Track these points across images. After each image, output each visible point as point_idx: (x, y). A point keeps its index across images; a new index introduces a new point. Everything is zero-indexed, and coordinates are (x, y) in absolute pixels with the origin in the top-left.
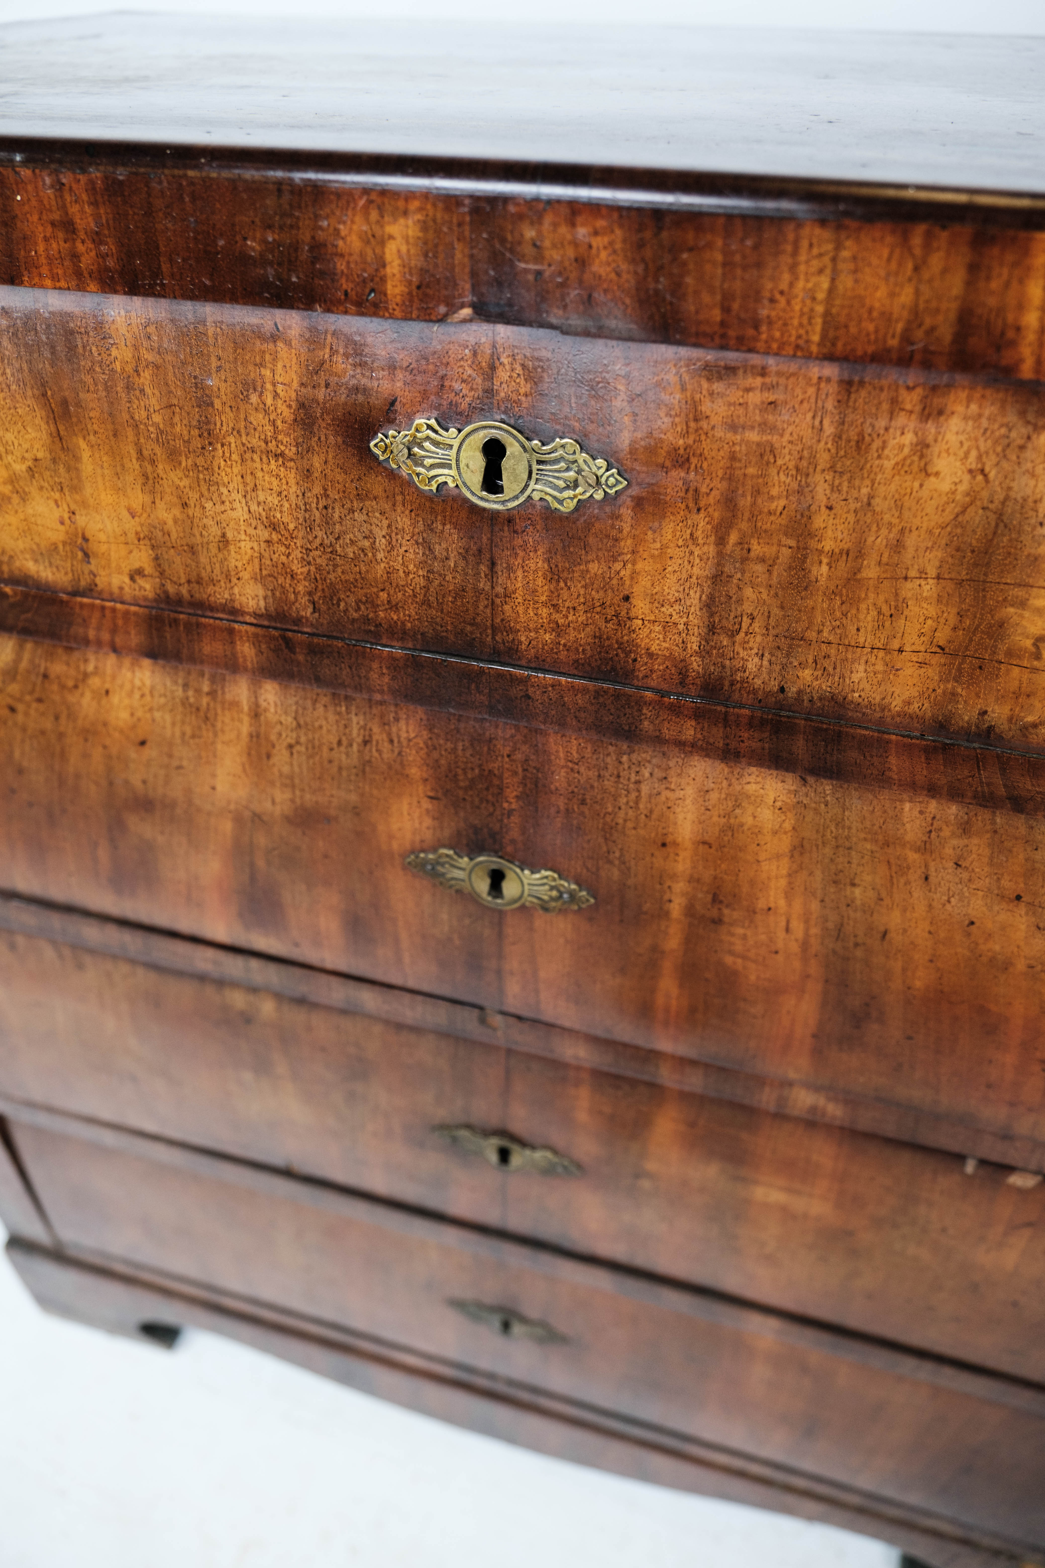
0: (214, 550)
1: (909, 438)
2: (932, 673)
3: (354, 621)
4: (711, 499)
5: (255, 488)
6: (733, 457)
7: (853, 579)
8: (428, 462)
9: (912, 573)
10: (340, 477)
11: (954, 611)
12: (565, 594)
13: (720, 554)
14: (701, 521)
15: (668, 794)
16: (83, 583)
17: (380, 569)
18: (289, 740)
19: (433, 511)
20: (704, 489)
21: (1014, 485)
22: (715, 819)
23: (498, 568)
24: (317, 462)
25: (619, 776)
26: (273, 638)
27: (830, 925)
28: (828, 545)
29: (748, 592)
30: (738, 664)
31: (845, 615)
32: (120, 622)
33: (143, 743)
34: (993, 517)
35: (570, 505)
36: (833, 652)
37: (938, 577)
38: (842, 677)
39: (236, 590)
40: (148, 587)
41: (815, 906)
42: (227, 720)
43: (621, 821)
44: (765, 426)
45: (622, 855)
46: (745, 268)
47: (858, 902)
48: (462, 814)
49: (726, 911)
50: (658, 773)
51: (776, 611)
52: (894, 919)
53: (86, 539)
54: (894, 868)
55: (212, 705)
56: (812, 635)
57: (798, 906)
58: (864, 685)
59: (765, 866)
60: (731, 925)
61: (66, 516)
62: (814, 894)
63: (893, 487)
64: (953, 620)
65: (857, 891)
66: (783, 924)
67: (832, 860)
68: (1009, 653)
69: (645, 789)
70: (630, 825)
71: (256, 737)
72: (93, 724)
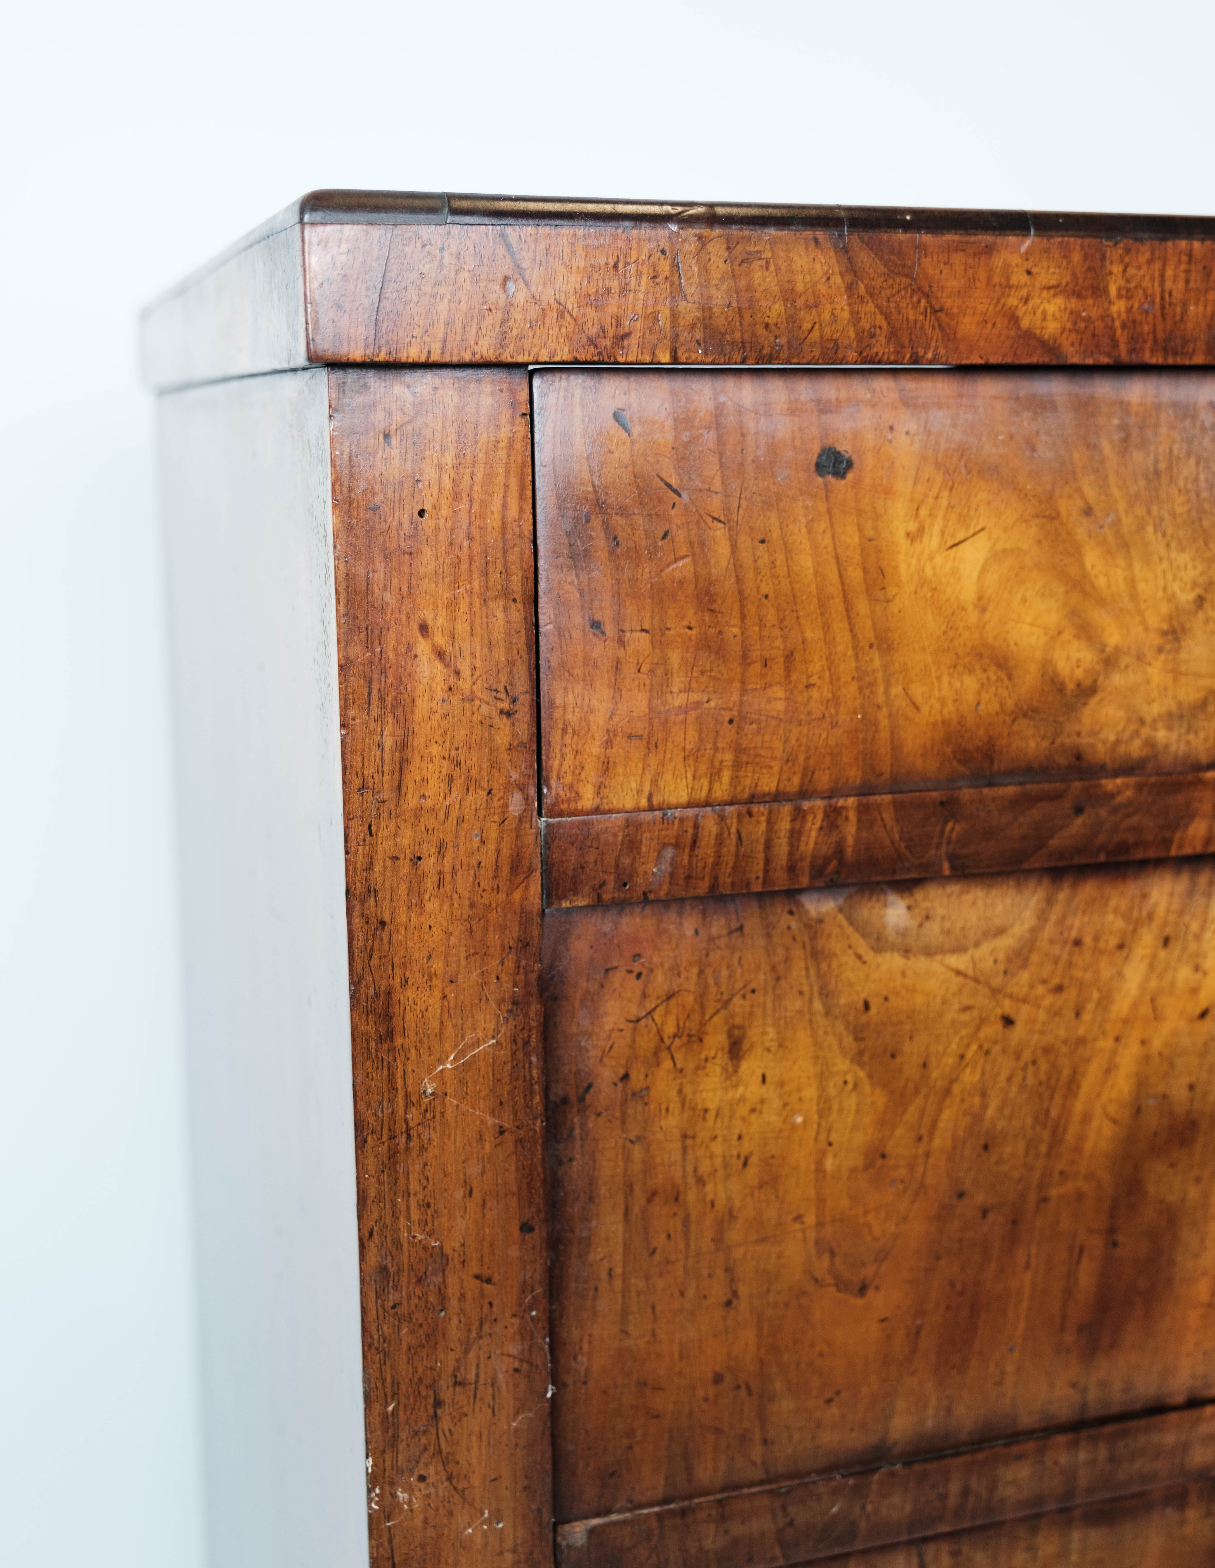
72: (1135, 1006)
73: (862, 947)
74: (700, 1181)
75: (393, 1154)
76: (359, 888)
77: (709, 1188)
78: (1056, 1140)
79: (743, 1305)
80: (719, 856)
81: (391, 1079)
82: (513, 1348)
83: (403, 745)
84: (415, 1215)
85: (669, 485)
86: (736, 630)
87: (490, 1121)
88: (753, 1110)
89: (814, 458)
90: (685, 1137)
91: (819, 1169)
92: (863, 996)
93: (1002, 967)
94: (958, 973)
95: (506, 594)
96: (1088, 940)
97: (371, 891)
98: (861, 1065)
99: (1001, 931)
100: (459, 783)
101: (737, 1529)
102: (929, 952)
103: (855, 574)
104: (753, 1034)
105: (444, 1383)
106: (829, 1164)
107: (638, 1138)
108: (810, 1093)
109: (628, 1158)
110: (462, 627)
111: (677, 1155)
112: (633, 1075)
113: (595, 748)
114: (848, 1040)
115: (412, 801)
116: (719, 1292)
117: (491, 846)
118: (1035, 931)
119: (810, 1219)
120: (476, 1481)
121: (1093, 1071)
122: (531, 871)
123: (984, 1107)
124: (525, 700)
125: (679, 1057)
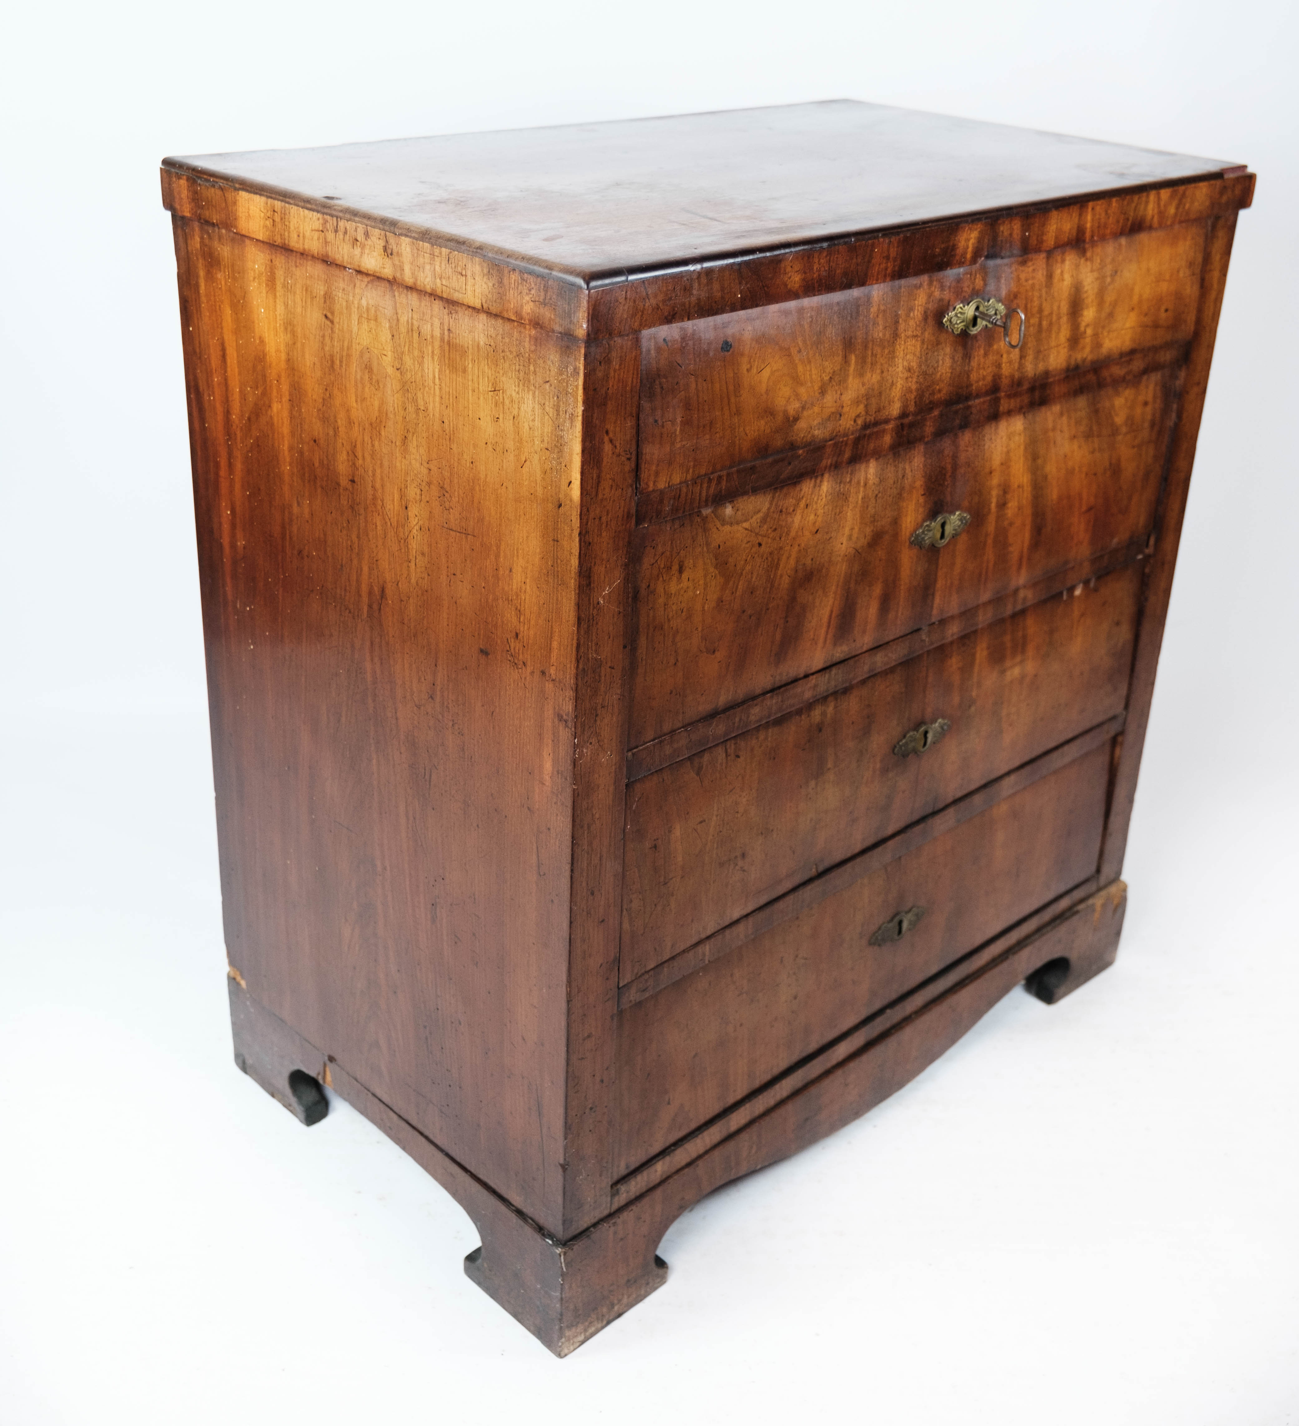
22: (1005, 450)
27: (1034, 482)
33: (817, 532)
41: (1030, 475)
45: (980, 486)
48: (932, 498)
49: (1007, 497)
50: (989, 437)
57: (1025, 480)
59: (1017, 464)
60: (1008, 502)
72: (797, 532)
73: (719, 525)
74: (669, 620)
75: (589, 626)
76: (584, 532)
78: (772, 586)
79: (679, 664)
80: (686, 500)
81: (589, 599)
82: (619, 692)
83: (599, 477)
84: (594, 648)
85: (678, 364)
86: (696, 416)
87: (616, 610)
88: (685, 592)
89: (720, 346)
90: (665, 605)
91: (704, 610)
92: (718, 543)
93: (759, 524)
94: (746, 529)
95: (631, 415)
96: (784, 510)
97: (587, 532)
98: (717, 569)
99: (759, 511)
100: (614, 488)
101: (675, 746)
102: (738, 523)
103: (731, 388)
104: (686, 564)
105: (599, 707)
106: (706, 607)
107: (652, 608)
108: (702, 582)
109: (648, 616)
110: (618, 429)
111: (662, 612)
112: (651, 585)
113: (654, 468)
114: (714, 560)
115: (600, 496)
116: (672, 661)
117: (622, 509)
118: (769, 509)
119: (700, 629)
120: (606, 741)
121: (784, 558)
122: (633, 515)
123: (752, 578)
124: (634, 453)
125: (664, 576)
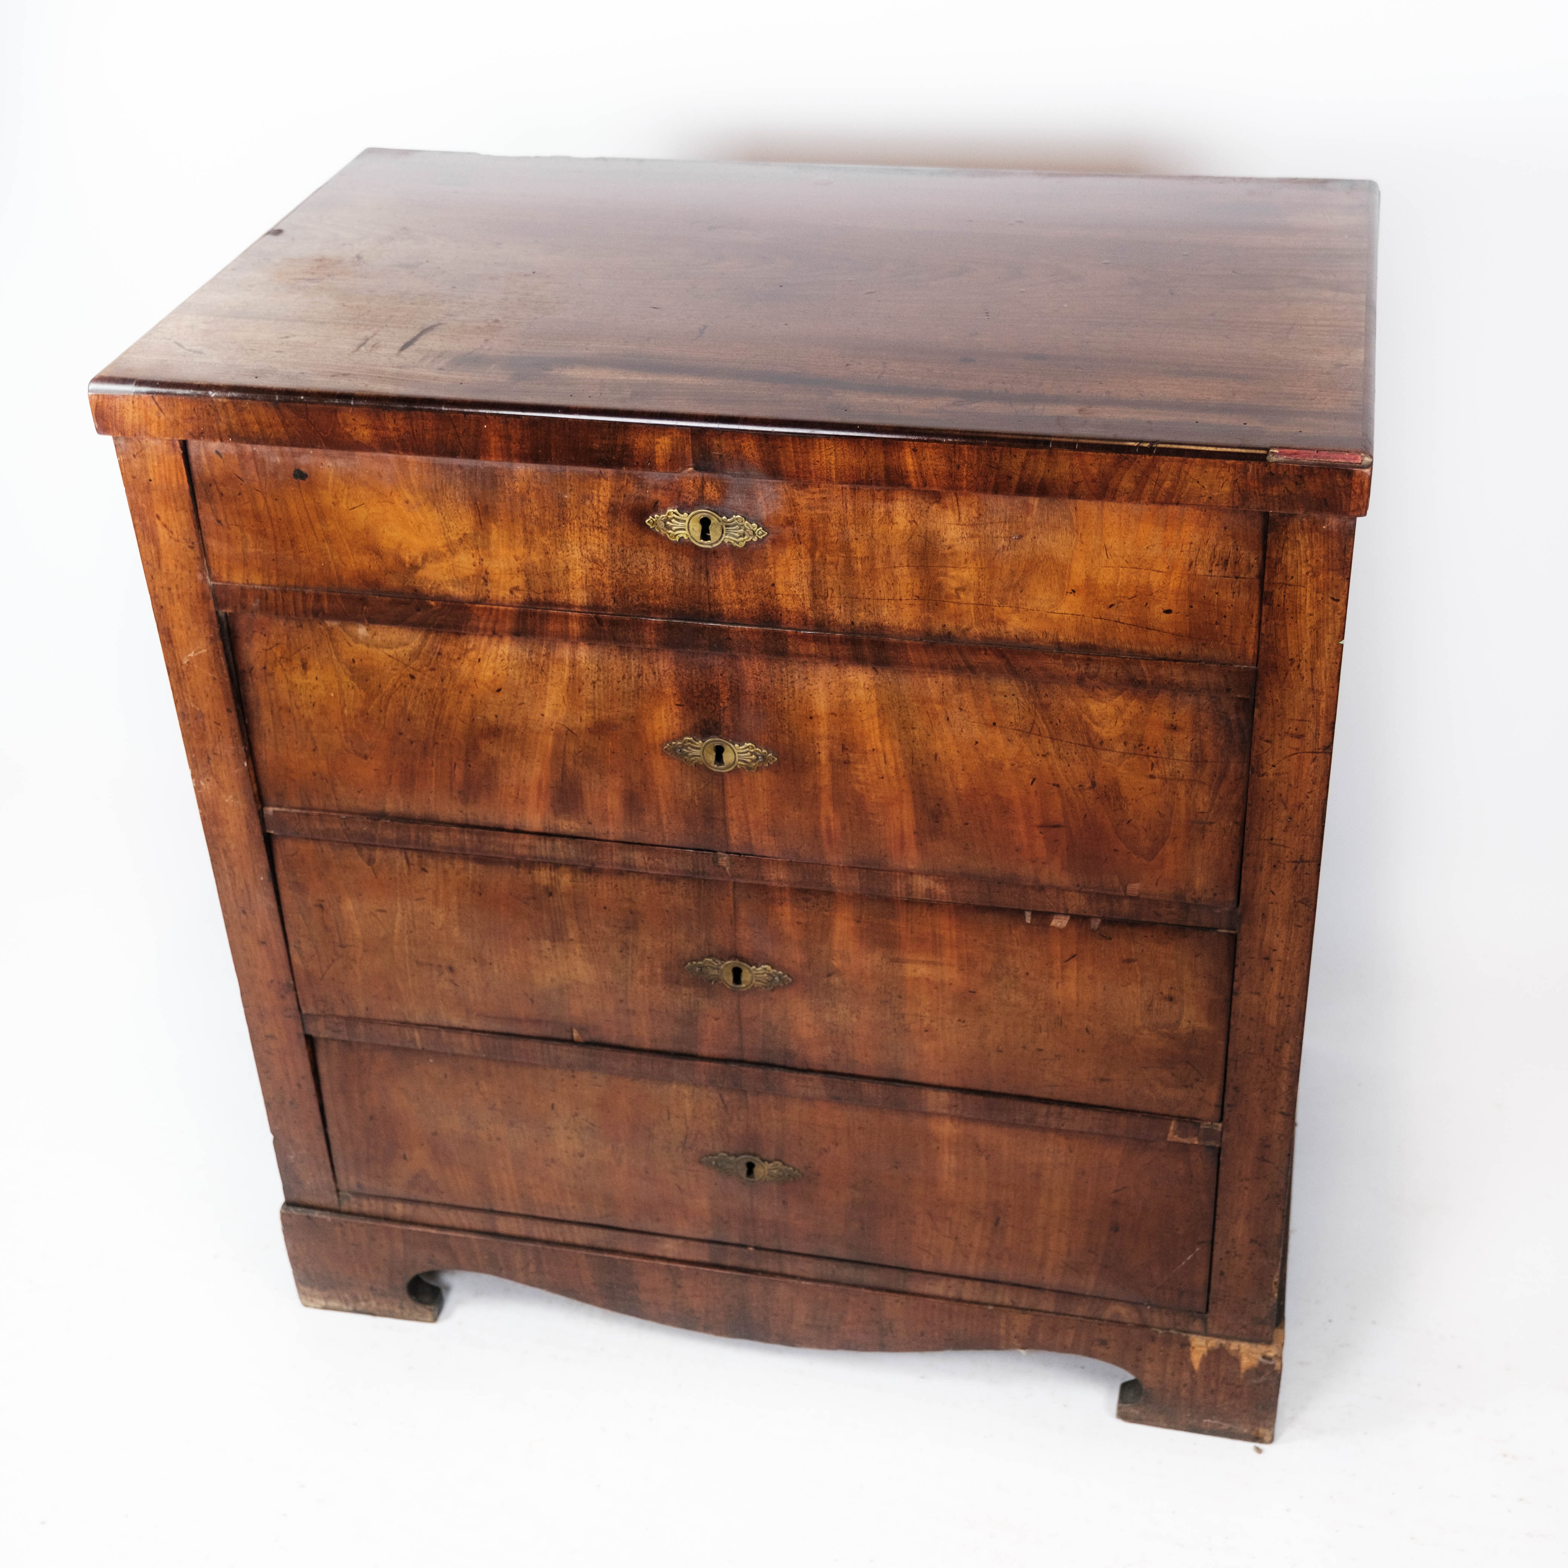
0: (561, 574)
1: (882, 509)
2: (917, 609)
3: (636, 606)
4: (805, 538)
5: (586, 543)
6: (812, 520)
7: (873, 569)
8: (674, 528)
9: (897, 565)
10: (630, 536)
11: (918, 580)
12: (744, 585)
13: (813, 562)
14: (803, 548)
15: (810, 687)
16: (481, 596)
17: (650, 579)
18: (593, 679)
19: (676, 550)
20: (802, 534)
21: (928, 526)
22: (836, 698)
23: (710, 575)
24: (619, 530)
25: (782, 680)
26: (590, 618)
27: (907, 755)
28: (859, 555)
29: (828, 578)
30: (830, 612)
31: (873, 585)
32: (500, 617)
33: (499, 690)
34: (923, 540)
35: (743, 544)
36: (871, 603)
37: (908, 566)
38: (878, 614)
39: (571, 595)
40: (520, 596)
41: (897, 743)
42: (554, 670)
43: (786, 706)
44: (823, 508)
45: (789, 727)
46: (802, 453)
47: (918, 739)
48: (696, 714)
49: (851, 755)
50: (803, 676)
51: (842, 586)
52: (938, 746)
53: (487, 573)
54: (931, 716)
55: (546, 663)
56: (860, 595)
57: (888, 747)
58: (889, 617)
59: (866, 724)
60: (855, 763)
61: (477, 562)
62: (894, 737)
63: (881, 529)
64: (919, 584)
65: (916, 732)
66: (882, 759)
67: (899, 715)
68: (946, 597)
69: (797, 686)
70: (791, 708)
71: (572, 679)
72: (467, 681)
74: (298, 708)
75: (181, 677)
77: (301, 710)
78: (438, 723)
79: (320, 752)
82: (232, 748)
85: (238, 477)
87: (210, 675)
88: (313, 689)
90: (289, 692)
91: (342, 713)
92: (352, 657)
94: (390, 656)
98: (354, 681)
100: (179, 567)
102: (377, 646)
104: (311, 662)
105: (210, 752)
106: (346, 712)
108: (335, 687)
110: (171, 518)
111: (288, 697)
112: (267, 667)
113: (225, 562)
114: (348, 671)
116: (310, 746)
117: (194, 588)
118: (420, 646)
119: (341, 729)
121: (451, 702)
122: (209, 598)
123: (406, 705)
125: (283, 665)
